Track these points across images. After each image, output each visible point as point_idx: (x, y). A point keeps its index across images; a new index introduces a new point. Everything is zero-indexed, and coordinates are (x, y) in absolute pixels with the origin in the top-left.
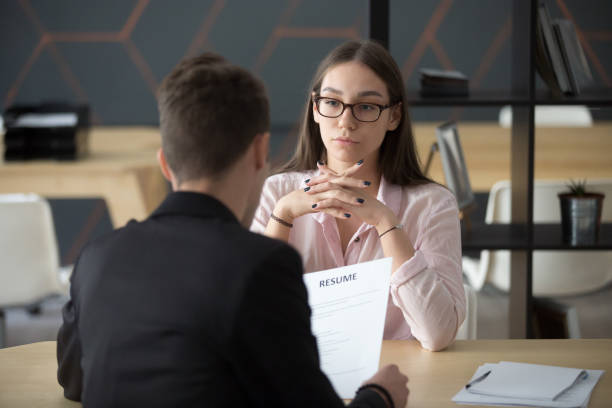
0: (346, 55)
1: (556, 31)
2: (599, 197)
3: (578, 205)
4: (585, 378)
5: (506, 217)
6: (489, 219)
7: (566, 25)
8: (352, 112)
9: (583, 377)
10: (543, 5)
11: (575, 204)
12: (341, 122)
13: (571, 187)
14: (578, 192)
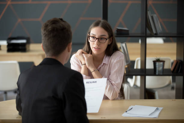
0: (97, 25)
1: (152, 17)
2: (164, 62)
3: (158, 64)
4: (158, 110)
5: (139, 67)
6: (135, 68)
7: (155, 16)
8: (98, 40)
9: (157, 109)
10: (149, 10)
11: (157, 64)
12: (95, 43)
13: (156, 59)
14: (158, 60)
